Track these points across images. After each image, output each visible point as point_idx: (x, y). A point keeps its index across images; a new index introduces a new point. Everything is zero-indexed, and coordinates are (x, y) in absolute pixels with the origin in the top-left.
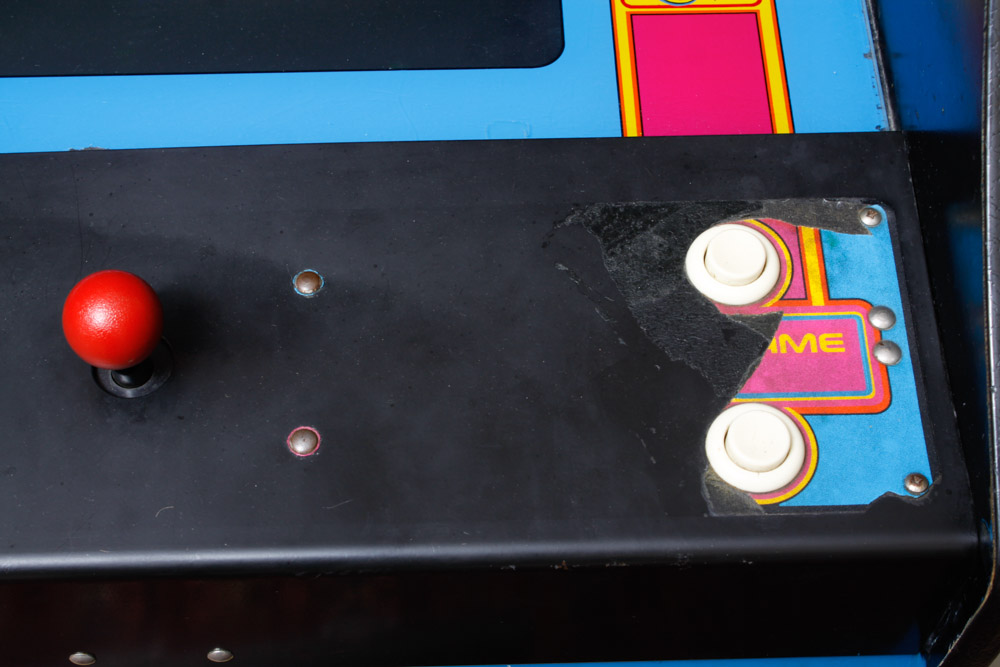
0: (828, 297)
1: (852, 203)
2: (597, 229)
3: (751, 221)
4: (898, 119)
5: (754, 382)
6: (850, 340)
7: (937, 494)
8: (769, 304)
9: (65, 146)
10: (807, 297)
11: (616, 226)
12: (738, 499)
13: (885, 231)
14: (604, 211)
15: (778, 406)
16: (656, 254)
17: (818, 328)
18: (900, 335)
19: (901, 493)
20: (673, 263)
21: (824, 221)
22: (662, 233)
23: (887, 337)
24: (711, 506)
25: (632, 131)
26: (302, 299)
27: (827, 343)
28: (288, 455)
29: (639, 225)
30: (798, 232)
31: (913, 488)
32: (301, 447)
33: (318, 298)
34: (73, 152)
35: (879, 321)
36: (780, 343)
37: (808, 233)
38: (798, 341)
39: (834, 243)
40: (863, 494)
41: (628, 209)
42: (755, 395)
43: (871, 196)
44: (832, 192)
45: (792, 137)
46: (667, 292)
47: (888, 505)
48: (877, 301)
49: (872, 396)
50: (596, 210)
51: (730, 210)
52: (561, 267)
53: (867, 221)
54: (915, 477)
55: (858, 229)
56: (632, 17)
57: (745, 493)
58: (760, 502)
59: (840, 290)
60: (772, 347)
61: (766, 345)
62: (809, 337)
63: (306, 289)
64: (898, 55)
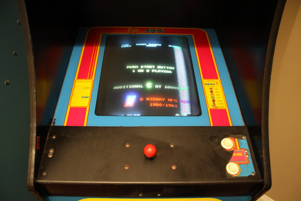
0: (240, 148)
1: (241, 135)
2: (209, 139)
3: (229, 138)
4: (245, 124)
5: (232, 159)
6: (243, 154)
7: (256, 175)
8: (232, 149)
9: (138, 126)
10: (237, 148)
11: (212, 138)
12: (231, 176)
13: (246, 140)
14: (210, 136)
15: (235, 163)
16: (217, 142)
17: (239, 152)
18: (249, 153)
19: (251, 175)
20: (219, 144)
21: (238, 138)
22: (218, 139)
23: (248, 153)
24: (228, 177)
25: (212, 125)
26: (171, 148)
27: (240, 154)
28: (172, 169)
29: (215, 138)
30: (235, 139)
31: (253, 174)
32: (174, 168)
33: (174, 147)
34: (139, 127)
35: (246, 151)
36: (234, 154)
37: (236, 139)
38: (236, 154)
39: (240, 141)
40: (247, 175)
41: (213, 136)
42: (232, 161)
43: (244, 135)
44: (239, 134)
45: (232, 127)
46: (219, 147)
47: (250, 176)
48: (246, 149)
49: (246, 162)
50: (209, 136)
51: (226, 136)
52: (205, 144)
53: (243, 138)
54: (253, 173)
55: (242, 139)
56: (210, 110)
57: (232, 175)
58: (234, 176)
59: (241, 147)
60: (233, 155)
61: (232, 155)
62: (238, 154)
63: (172, 146)
64: (240, 115)
